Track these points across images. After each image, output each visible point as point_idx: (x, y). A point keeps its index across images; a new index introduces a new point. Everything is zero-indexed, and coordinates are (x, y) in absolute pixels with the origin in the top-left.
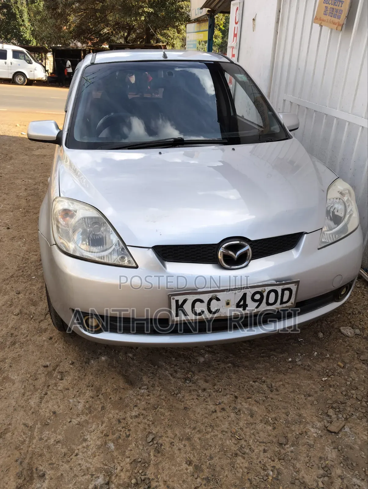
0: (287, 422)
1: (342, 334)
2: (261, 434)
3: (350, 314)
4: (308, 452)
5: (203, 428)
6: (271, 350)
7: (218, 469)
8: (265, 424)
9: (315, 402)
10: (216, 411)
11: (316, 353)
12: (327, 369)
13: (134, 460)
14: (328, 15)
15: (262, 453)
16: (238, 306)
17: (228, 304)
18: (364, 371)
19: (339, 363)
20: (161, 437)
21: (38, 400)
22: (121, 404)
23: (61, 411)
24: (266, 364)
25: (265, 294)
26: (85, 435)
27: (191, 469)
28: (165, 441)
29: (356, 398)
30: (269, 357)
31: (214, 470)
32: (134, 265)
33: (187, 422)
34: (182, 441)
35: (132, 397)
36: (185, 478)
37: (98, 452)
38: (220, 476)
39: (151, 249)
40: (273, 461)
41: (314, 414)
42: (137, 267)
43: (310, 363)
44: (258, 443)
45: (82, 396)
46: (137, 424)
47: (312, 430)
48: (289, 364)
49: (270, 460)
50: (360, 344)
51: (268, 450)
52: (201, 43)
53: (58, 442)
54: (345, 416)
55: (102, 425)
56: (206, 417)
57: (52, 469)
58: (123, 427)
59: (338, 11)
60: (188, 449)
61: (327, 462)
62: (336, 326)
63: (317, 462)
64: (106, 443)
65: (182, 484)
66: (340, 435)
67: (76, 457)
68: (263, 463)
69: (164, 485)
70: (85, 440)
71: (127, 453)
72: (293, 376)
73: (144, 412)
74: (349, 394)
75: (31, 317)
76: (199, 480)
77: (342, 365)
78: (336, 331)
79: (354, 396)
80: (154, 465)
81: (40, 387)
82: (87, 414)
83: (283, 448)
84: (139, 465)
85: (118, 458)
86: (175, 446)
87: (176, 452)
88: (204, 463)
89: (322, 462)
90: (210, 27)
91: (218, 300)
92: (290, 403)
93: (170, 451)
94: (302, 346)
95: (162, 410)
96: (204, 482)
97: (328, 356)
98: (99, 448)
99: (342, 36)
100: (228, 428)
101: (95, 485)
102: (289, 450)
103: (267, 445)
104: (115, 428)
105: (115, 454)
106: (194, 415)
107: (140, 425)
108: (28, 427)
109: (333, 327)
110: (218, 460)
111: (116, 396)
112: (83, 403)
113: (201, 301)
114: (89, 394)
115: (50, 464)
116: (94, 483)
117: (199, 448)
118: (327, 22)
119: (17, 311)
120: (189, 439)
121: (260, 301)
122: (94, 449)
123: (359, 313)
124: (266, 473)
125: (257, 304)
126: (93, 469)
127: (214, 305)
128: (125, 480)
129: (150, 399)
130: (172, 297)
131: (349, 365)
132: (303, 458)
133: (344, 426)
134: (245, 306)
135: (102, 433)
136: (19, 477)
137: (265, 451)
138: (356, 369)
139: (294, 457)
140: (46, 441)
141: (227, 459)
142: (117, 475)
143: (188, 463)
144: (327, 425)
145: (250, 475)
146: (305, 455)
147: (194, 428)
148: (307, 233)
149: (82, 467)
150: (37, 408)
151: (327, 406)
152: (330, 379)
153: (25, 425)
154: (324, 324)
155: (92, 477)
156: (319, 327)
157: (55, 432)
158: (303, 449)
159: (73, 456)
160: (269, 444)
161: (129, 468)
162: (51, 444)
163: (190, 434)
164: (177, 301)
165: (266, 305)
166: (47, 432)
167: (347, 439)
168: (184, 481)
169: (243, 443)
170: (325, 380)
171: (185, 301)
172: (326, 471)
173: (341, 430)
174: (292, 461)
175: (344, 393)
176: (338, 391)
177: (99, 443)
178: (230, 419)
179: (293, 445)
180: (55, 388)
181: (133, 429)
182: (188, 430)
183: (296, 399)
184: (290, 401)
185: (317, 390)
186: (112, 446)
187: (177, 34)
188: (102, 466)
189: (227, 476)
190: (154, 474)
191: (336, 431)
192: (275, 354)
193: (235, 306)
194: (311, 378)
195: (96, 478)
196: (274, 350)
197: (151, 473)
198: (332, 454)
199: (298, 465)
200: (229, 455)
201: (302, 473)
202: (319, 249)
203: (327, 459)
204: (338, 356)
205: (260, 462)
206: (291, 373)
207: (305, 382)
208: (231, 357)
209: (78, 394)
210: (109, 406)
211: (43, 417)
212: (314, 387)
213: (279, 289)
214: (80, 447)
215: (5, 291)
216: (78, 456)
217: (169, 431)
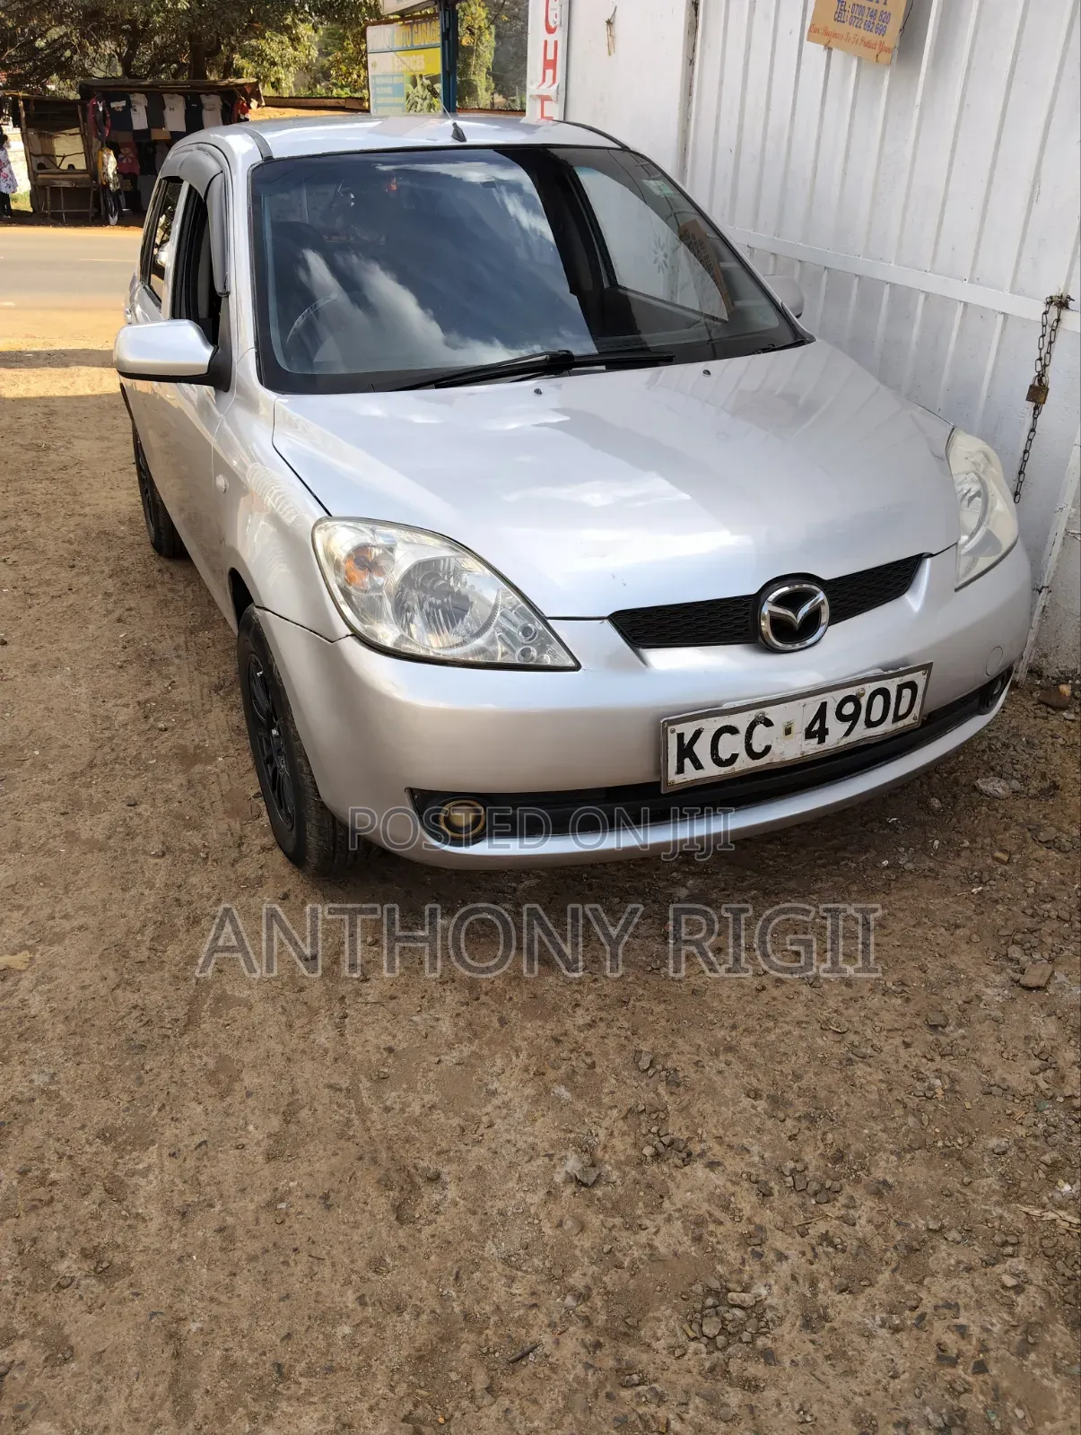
0: (929, 985)
1: (981, 793)
2: (885, 1015)
3: (984, 751)
4: (996, 1033)
5: (750, 1022)
6: (837, 850)
7: (822, 1094)
8: (884, 995)
9: (975, 938)
10: (764, 988)
11: (937, 842)
12: (973, 871)
13: (630, 1111)
14: (847, 23)
15: (902, 1051)
16: (809, 734)
17: (788, 731)
18: (1056, 863)
19: (998, 854)
20: (667, 1055)
21: (333, 1033)
22: (537, 1006)
23: (405, 1045)
24: (836, 878)
25: (864, 701)
26: (486, 1084)
27: (762, 1105)
28: (681, 1061)
29: (1058, 917)
30: (837, 863)
31: (815, 1097)
32: (571, 663)
33: (711, 1016)
34: (718, 1056)
35: (560, 990)
36: (757, 1123)
37: (537, 1111)
38: (833, 1105)
39: (606, 621)
40: (932, 1060)
41: (980, 961)
42: (577, 667)
43: (932, 865)
44: (885, 1033)
45: (437, 1005)
46: (601, 1040)
47: (988, 991)
48: (888, 872)
49: (924, 1060)
50: (1028, 809)
51: (912, 1043)
52: (419, 82)
53: (432, 1107)
54: (1046, 956)
55: (518, 1056)
56: (751, 1002)
57: (449, 1160)
58: (572, 1051)
59: (878, 14)
60: (738, 1067)
61: (1042, 1044)
62: (963, 781)
63: (1022, 1047)
64: (548, 1091)
65: (759, 1136)
66: (1051, 990)
67: (490, 1130)
68: (911, 1068)
69: (720, 1145)
70: (494, 1093)
71: (606, 1100)
72: (905, 893)
73: (603, 1014)
74: (1041, 912)
75: (203, 857)
76: (789, 1123)
77: (1005, 858)
78: (966, 790)
79: (1053, 914)
80: (681, 1111)
81: (322, 1004)
82: (470, 1041)
83: (943, 1034)
84: (643, 1117)
85: (590, 1113)
86: (707, 1068)
87: (715, 1078)
88: (787, 1089)
89: (1032, 1045)
90: (445, 36)
91: (768, 723)
92: (920, 948)
93: (700, 1080)
94: (900, 832)
95: (643, 1003)
96: (805, 1124)
97: (967, 843)
98: (536, 1101)
99: (891, 76)
100: (807, 1016)
101: (567, 1173)
102: (955, 1035)
103: (906, 1033)
104: (552, 1055)
105: (580, 1106)
106: (721, 1001)
107: (606, 1041)
108: (340, 1090)
109: (956, 782)
110: (814, 1079)
111: (521, 993)
112: (448, 1019)
113: (733, 730)
114: (451, 998)
115: (439, 1153)
116: (564, 1170)
117: (762, 1062)
118: (848, 39)
119: (155, 846)
120: (730, 1049)
121: (854, 718)
122: (526, 1107)
123: (1006, 746)
124: (926, 1084)
125: (847, 725)
126: (546, 1145)
127: (761, 737)
128: (629, 1152)
129: (602, 986)
130: (670, 728)
131: (1018, 856)
132: (989, 1044)
133: (1053, 972)
134: (822, 734)
135: (526, 1070)
136: (386, 1186)
137: (907, 1045)
138: (1036, 860)
139: (972, 1046)
140: (403, 1110)
141: (833, 1073)
142: (605, 1147)
143: (752, 1094)
144: (1018, 976)
145: (895, 1093)
146: (992, 1039)
147: (734, 1027)
148: (931, 555)
149: (518, 1146)
150: (342, 1050)
151: (1003, 942)
152: (988, 888)
153: (330, 1086)
154: (934, 780)
155: (551, 1160)
156: (925, 787)
157: (411, 1089)
158: (986, 1027)
159: (482, 1130)
160: (910, 1031)
161: (626, 1128)
162: (417, 1114)
163: (729, 1039)
164: (681, 736)
165: (864, 726)
166: (394, 1094)
167: (1067, 996)
168: (759, 1129)
169: (851, 1037)
170: (979, 893)
171: (697, 734)
172: (1046, 1060)
173: (1048, 982)
174: (970, 1054)
175: (1029, 912)
176: (1015, 909)
177: (529, 1091)
178: (802, 998)
179: (960, 1025)
180: (360, 1000)
181: (596, 1051)
182: (722, 1033)
183: (930, 936)
184: (920, 944)
185: (969, 913)
186: (562, 1091)
187: (291, 50)
188: (562, 1135)
189: (847, 1104)
190: (687, 1128)
191: (1042, 982)
192: (848, 855)
193: (802, 735)
194: (947, 891)
195: (561, 1159)
196: (845, 849)
197: (677, 1128)
198: (1048, 1028)
199: (985, 1061)
200: (834, 1063)
201: (999, 1073)
202: (956, 590)
203: (1039, 1039)
204: (988, 841)
205: (905, 1066)
206: (901, 889)
207: (937, 901)
208: (751, 877)
209: (425, 1002)
210: (514, 1016)
211: (366, 1064)
212: (959, 908)
213: (892, 686)
214: (489, 1108)
215: (91, 803)
216: (496, 1127)
217: (680, 1042)
